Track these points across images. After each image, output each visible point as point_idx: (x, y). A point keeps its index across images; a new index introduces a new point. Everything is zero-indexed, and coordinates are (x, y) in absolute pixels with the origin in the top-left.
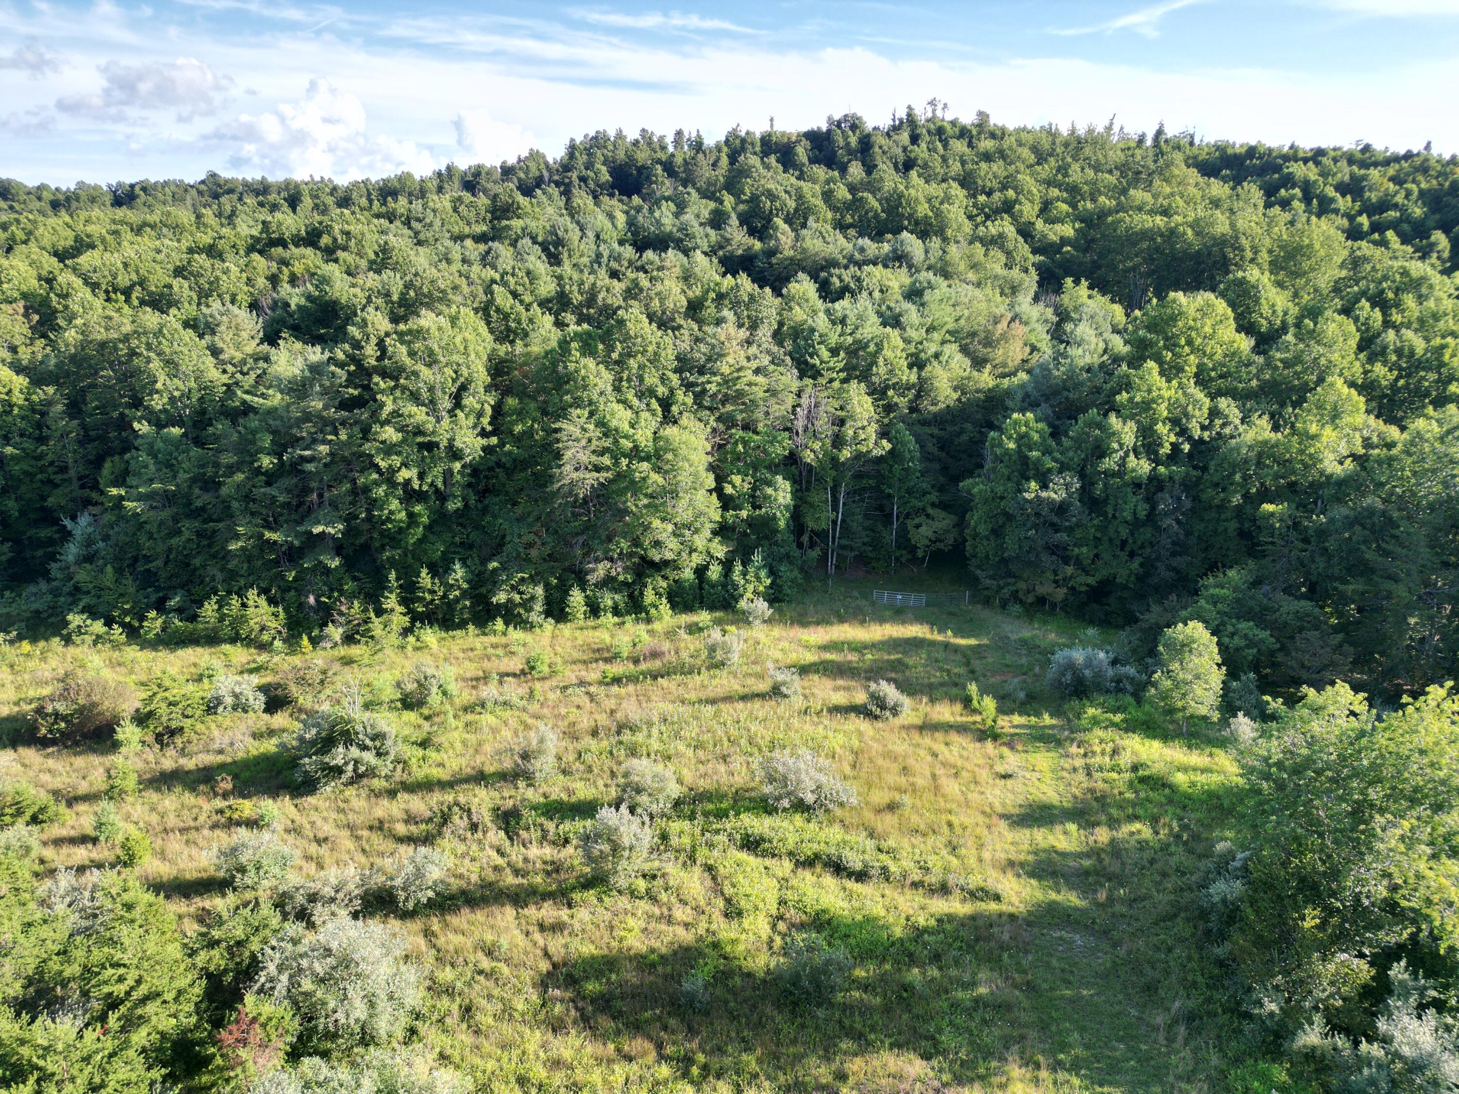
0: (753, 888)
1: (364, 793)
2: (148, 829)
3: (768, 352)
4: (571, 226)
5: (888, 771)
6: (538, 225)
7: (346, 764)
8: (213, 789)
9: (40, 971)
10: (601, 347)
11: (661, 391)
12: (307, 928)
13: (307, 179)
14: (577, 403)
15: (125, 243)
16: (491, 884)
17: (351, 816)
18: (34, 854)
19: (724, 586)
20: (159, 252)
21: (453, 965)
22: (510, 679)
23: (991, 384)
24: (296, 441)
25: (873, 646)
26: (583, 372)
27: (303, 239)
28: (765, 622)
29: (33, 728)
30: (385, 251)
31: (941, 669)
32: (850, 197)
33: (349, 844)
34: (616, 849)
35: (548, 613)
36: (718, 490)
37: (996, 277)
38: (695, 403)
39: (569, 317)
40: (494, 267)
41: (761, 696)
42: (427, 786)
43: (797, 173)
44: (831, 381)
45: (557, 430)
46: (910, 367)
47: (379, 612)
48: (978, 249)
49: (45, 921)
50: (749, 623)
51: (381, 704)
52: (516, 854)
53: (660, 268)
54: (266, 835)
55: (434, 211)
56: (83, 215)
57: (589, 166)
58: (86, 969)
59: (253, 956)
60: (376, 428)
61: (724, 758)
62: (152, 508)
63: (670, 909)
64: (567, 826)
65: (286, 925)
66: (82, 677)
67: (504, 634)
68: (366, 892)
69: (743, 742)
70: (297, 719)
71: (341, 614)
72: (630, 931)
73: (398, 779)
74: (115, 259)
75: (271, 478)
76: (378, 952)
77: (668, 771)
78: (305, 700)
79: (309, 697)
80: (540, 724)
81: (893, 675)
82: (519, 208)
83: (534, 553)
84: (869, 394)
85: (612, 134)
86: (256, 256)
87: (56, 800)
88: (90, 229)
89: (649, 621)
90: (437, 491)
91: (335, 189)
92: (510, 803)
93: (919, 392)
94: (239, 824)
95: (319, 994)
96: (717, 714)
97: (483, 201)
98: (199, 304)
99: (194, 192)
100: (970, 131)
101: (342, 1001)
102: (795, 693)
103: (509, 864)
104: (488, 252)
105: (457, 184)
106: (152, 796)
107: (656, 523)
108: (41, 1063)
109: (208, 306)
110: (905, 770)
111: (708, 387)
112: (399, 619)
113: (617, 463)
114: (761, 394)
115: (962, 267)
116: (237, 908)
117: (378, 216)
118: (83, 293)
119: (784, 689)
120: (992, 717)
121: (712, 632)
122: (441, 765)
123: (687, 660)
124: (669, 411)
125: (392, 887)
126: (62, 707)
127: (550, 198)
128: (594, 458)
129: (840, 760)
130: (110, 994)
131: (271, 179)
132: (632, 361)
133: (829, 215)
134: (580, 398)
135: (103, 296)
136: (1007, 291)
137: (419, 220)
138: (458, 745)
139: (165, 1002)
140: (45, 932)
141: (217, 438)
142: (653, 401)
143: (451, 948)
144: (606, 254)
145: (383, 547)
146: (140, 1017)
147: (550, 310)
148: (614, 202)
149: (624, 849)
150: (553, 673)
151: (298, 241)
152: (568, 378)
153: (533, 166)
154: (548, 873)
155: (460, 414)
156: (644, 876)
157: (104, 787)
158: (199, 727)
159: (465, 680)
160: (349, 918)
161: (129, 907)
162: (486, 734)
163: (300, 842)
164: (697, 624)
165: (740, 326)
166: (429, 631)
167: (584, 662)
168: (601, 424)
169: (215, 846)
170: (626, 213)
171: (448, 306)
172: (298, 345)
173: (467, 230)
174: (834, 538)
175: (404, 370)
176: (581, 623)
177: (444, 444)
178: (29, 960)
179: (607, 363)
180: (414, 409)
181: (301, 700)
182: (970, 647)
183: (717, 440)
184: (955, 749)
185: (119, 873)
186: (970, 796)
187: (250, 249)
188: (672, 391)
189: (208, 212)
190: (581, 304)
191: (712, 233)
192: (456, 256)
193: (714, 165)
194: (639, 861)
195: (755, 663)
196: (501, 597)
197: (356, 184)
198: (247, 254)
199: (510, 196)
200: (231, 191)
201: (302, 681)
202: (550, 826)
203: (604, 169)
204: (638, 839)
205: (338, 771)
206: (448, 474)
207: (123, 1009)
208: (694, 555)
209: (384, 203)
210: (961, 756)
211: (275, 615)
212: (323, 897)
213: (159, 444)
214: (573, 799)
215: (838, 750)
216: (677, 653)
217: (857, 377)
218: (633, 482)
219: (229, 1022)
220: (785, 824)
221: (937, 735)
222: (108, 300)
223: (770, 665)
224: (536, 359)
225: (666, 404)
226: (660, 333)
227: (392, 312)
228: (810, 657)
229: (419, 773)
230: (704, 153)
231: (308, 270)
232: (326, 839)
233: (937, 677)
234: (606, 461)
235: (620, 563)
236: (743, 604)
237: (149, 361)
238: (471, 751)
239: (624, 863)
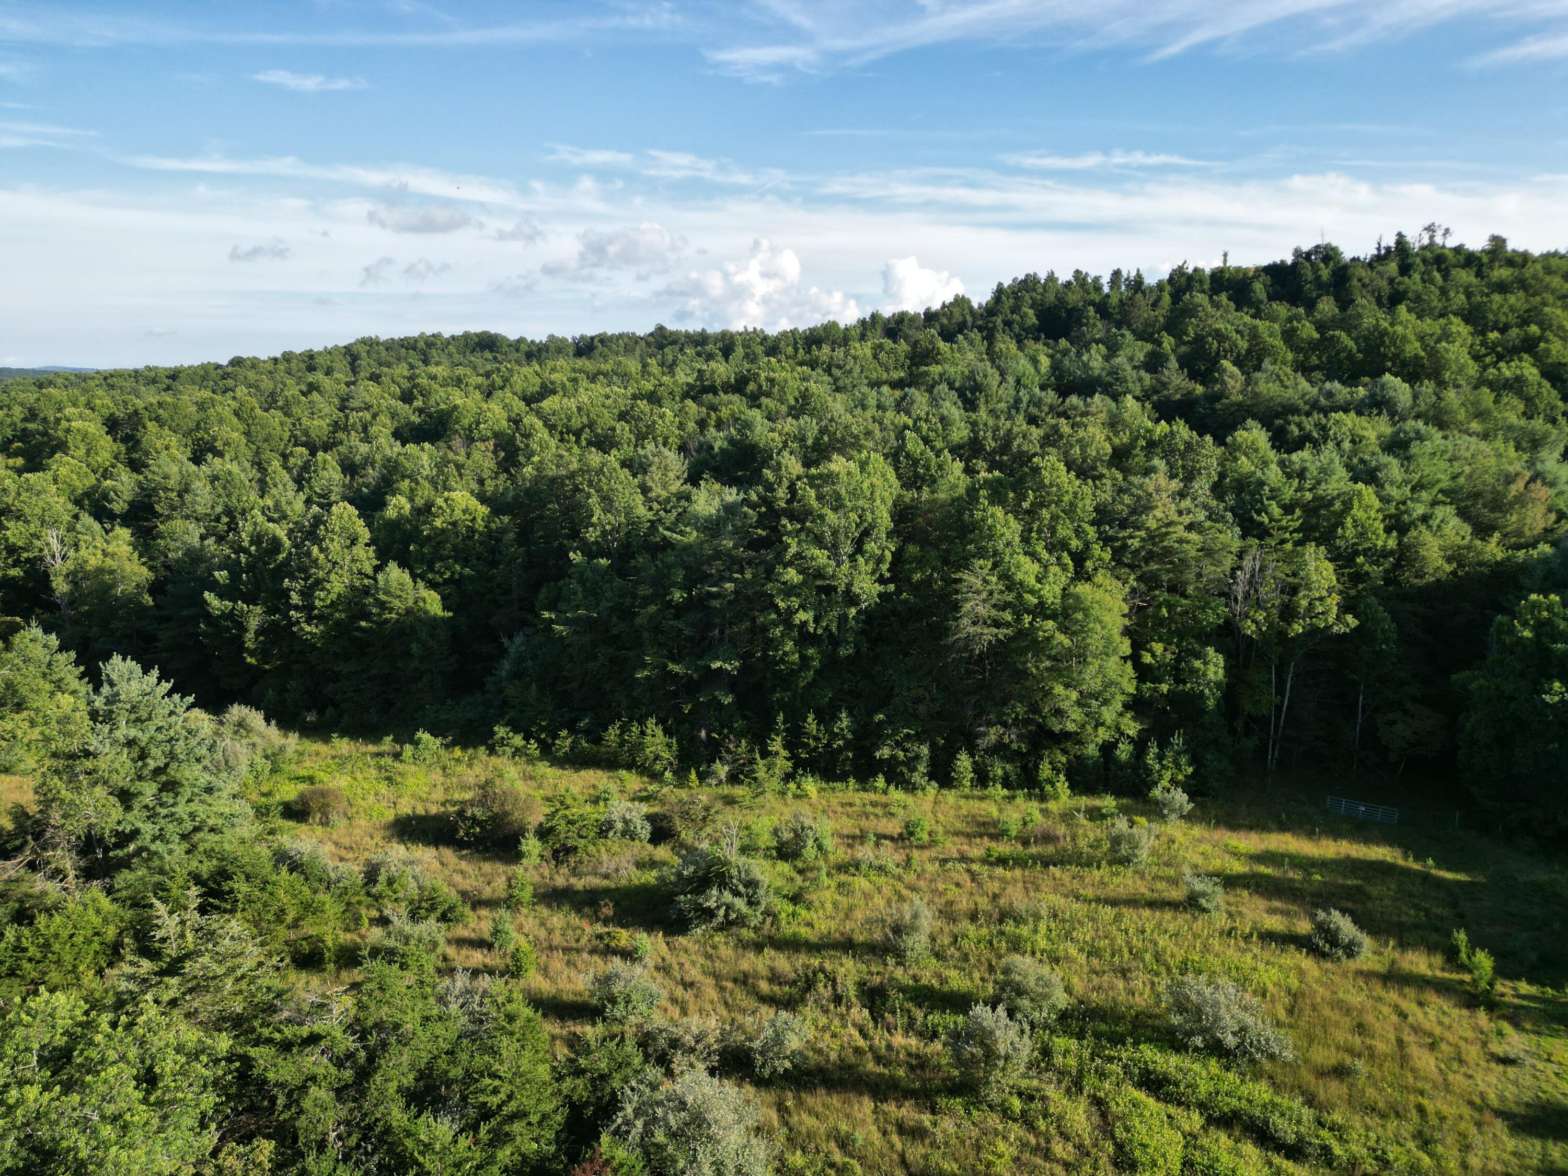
0: (1151, 1137)
1: (732, 941)
2: (536, 943)
3: (1205, 507)
4: (990, 371)
5: (1337, 1025)
6: (957, 370)
7: (718, 908)
8: (596, 912)
9: (430, 1066)
10: (1011, 495)
11: (1075, 543)
12: (666, 1075)
13: (741, 329)
14: (981, 553)
15: (581, 390)
16: (850, 1067)
17: (717, 964)
18: (439, 950)
19: (1135, 769)
20: (608, 397)
21: (803, 1150)
22: (887, 842)
23: (1500, 556)
24: (705, 578)
25: (1323, 865)
26: (990, 521)
27: (732, 386)
28: (1182, 817)
29: (454, 829)
30: (805, 396)
31: (1416, 907)
32: (1316, 335)
33: (711, 993)
34: (990, 1055)
35: (932, 776)
36: (1134, 658)
37: (1510, 428)
38: (1113, 559)
39: (981, 464)
40: (908, 413)
41: (1173, 905)
42: (792, 945)
43: (1253, 311)
44: (1283, 542)
45: (960, 581)
46: (1388, 530)
47: (765, 754)
48: (1487, 396)
49: (440, 1018)
50: (1164, 817)
51: (757, 849)
52: (879, 1038)
53: (1085, 414)
54: (638, 970)
55: (855, 358)
56: (550, 363)
57: (1015, 310)
58: (468, 1073)
59: (613, 1093)
60: (779, 569)
61: (1124, 973)
62: (576, 632)
63: (1048, 1141)
64: (935, 1018)
65: (647, 1068)
66: (500, 786)
67: (885, 792)
68: (725, 1047)
69: (1148, 957)
70: (678, 854)
71: (729, 751)
72: (1000, 1156)
73: (766, 932)
74: (571, 404)
75: (680, 610)
76: (731, 1117)
77: (1056, 976)
78: (687, 835)
79: (691, 833)
80: (915, 897)
81: (1349, 905)
82: (939, 353)
83: (922, 709)
84: (1330, 560)
85: (1043, 276)
86: (689, 402)
87: (464, 902)
88: (554, 377)
89: (1043, 798)
90: (831, 634)
91: (765, 338)
92: (878, 980)
93: (1398, 561)
94: (615, 952)
95: (670, 1149)
96: (1118, 918)
97: (903, 347)
98: (636, 446)
99: (643, 344)
100: (1479, 259)
101: (692, 1162)
102: (1217, 908)
103: (871, 1047)
104: (903, 398)
105: (879, 331)
106: (544, 911)
107: (1059, 689)
108: (421, 1159)
109: (643, 448)
110: (1361, 1028)
111: (1130, 542)
112: (782, 764)
113: (1019, 620)
114: (1193, 553)
115: (1462, 415)
116: (604, 1040)
117: (801, 364)
118: (542, 433)
119: (1203, 901)
120: (1487, 978)
121: (1117, 821)
122: (810, 924)
123: (1085, 849)
124: (1082, 567)
125: (751, 1049)
126: (478, 812)
127: (971, 343)
128: (994, 612)
129: (1273, 1001)
130: (485, 1104)
131: (710, 331)
132: (1044, 511)
133: (1290, 356)
134: (984, 548)
135: (558, 436)
136: (1524, 445)
137: (840, 367)
138: (829, 906)
139: (529, 1124)
140: (439, 1029)
141: (637, 571)
142: (1065, 554)
143: (804, 1130)
144: (1025, 399)
145: (773, 689)
146: (507, 1134)
147: (961, 457)
148: (1040, 346)
149: (999, 1057)
150: (933, 843)
151: (728, 388)
152: (974, 526)
153: (957, 312)
154: (912, 1068)
155: (861, 560)
156: (1020, 1094)
157: (504, 895)
158: (591, 848)
159: (841, 836)
160: (705, 1074)
161: (511, 1018)
162: (858, 899)
163: (667, 982)
164: (1099, 809)
165: (1172, 477)
166: (810, 779)
167: (968, 836)
168: (1005, 576)
169: (592, 970)
170: (1051, 357)
171: (860, 452)
172: (717, 486)
173: (885, 376)
174: (1277, 726)
175: (811, 513)
176: (967, 791)
177: (842, 587)
178: (423, 1054)
179: (1016, 512)
180: (817, 552)
181: (683, 835)
182: (1458, 883)
183: (1137, 602)
184: (1432, 1013)
185: (507, 983)
186: (1451, 1077)
187: (685, 396)
188: (1087, 545)
189: (652, 362)
190: (994, 451)
191: (1147, 377)
192: (872, 402)
193: (1155, 305)
194: (1015, 1075)
195: (1168, 864)
196: (884, 752)
197: (784, 334)
198: (682, 401)
199: (931, 342)
200: (674, 343)
201: (686, 815)
202: (919, 1014)
203: (1031, 312)
204: (1015, 1049)
205: (709, 914)
206: (843, 618)
207: (493, 1122)
208: (1101, 730)
209: (808, 351)
210: (1440, 1023)
211: (669, 746)
212: (683, 1045)
213: (588, 574)
214: (946, 988)
215: (1270, 987)
216: (1073, 839)
217: (1315, 539)
218: (1035, 641)
219: (584, 1160)
220: (1197, 1067)
221: (1407, 990)
222: (562, 440)
223: (1187, 870)
224: (942, 506)
225: (1079, 559)
226: (1078, 483)
227: (805, 456)
228: (1238, 867)
229: (788, 929)
230: (1144, 293)
231: (733, 415)
232: (692, 984)
233: (1410, 915)
234: (1008, 616)
235: (1014, 730)
236: (1157, 793)
237: (589, 496)
238: (842, 915)
239: (997, 1074)
